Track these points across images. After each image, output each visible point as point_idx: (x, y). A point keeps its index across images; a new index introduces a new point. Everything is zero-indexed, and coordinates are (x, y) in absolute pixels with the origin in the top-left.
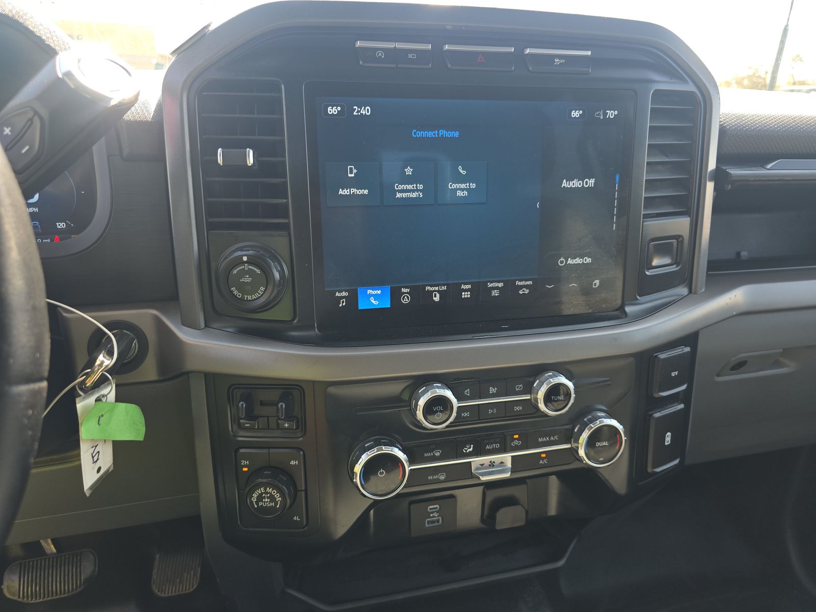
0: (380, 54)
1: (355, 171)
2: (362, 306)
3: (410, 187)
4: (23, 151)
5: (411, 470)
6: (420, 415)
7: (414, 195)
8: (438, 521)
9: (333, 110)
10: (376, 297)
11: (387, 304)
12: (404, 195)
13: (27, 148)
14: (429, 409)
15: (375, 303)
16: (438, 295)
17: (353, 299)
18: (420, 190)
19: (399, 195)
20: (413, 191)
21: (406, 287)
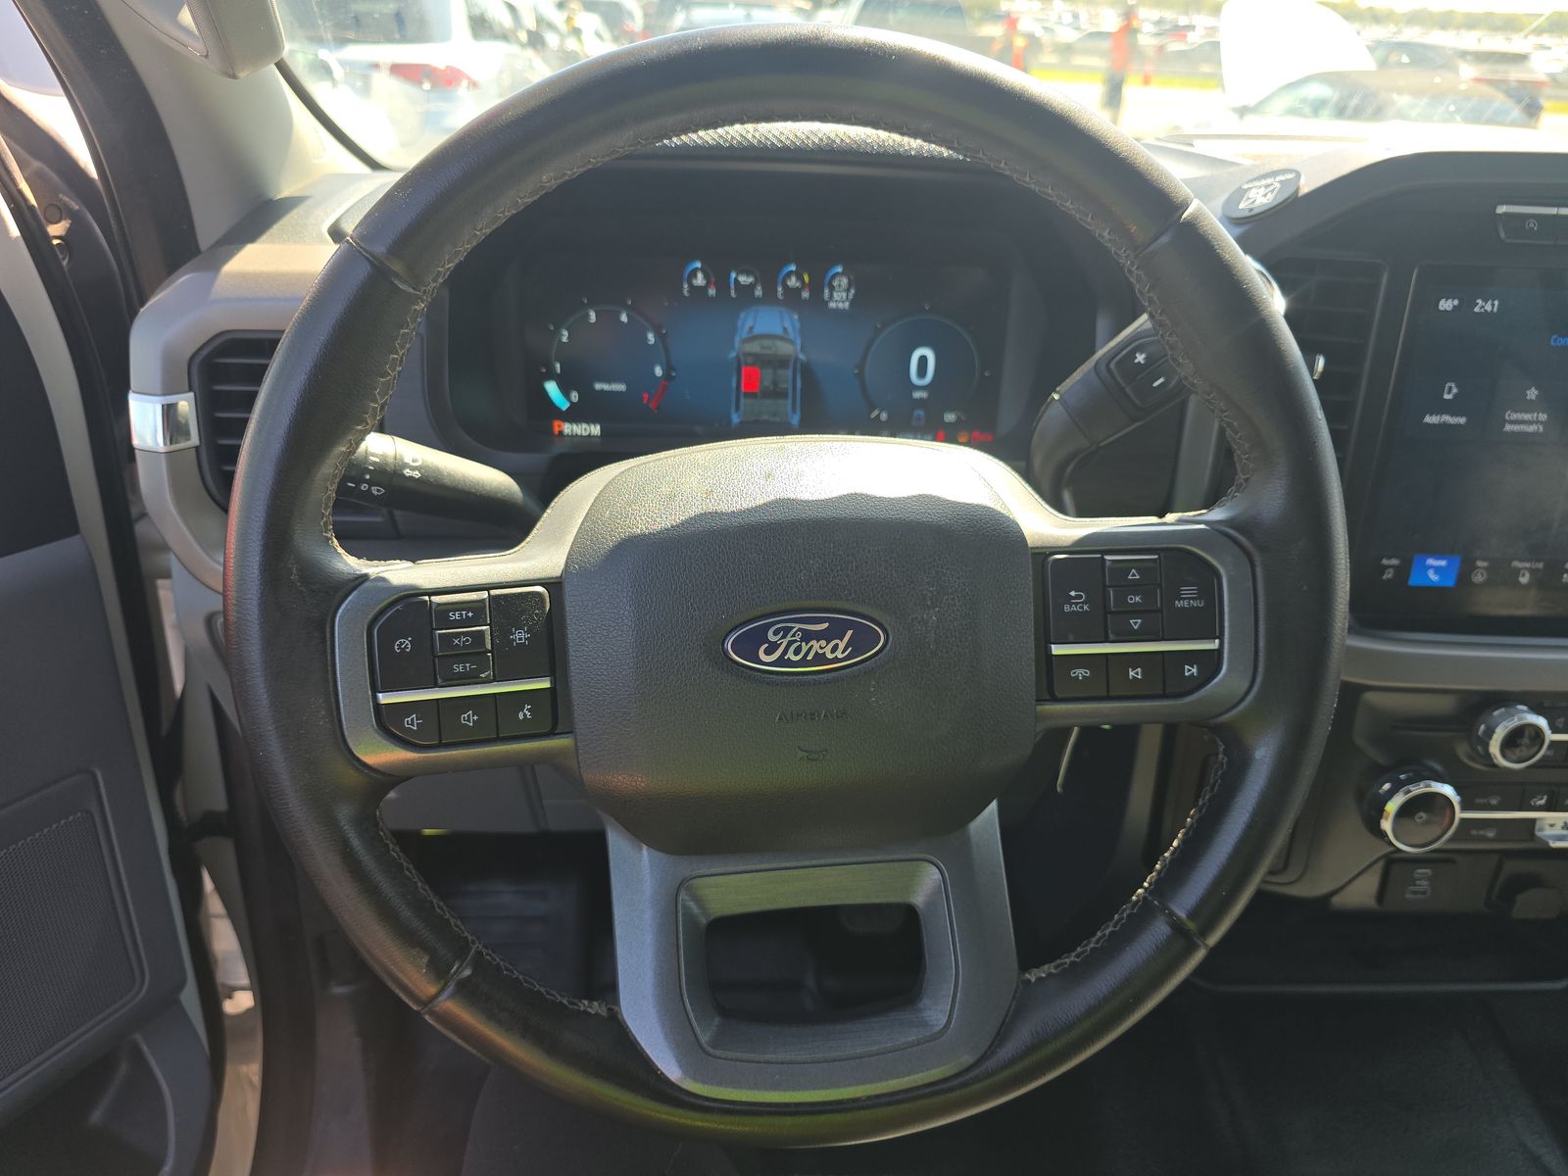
0: (1532, 224)
1: (1455, 390)
2: (1414, 580)
3: (1527, 417)
4: (1156, 384)
5: (1463, 820)
6: (1495, 748)
7: (1531, 429)
8: (1424, 893)
9: (1446, 305)
10: (1437, 570)
11: (1450, 582)
12: (1516, 428)
13: (1161, 380)
14: (1511, 742)
15: (1433, 577)
16: (1527, 575)
17: (1403, 571)
18: (1542, 423)
19: (1508, 428)
20: (1530, 423)
21: (1484, 560)
